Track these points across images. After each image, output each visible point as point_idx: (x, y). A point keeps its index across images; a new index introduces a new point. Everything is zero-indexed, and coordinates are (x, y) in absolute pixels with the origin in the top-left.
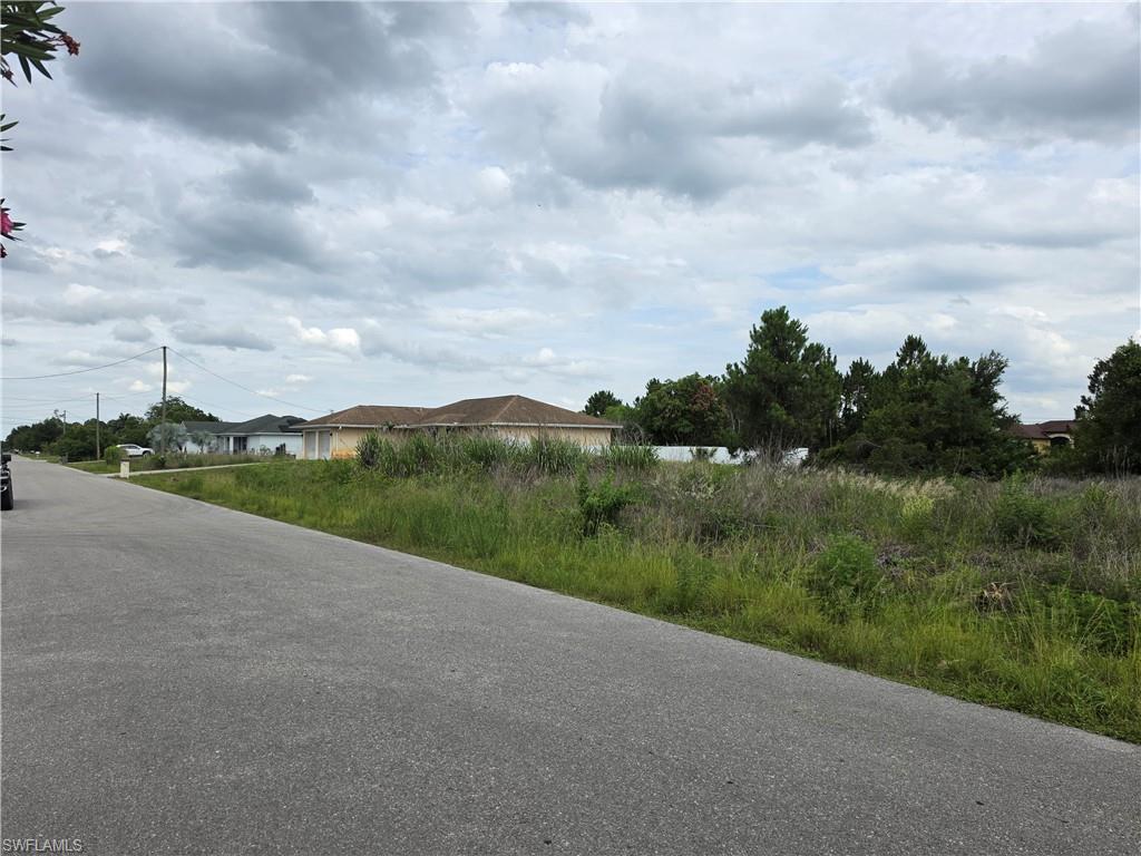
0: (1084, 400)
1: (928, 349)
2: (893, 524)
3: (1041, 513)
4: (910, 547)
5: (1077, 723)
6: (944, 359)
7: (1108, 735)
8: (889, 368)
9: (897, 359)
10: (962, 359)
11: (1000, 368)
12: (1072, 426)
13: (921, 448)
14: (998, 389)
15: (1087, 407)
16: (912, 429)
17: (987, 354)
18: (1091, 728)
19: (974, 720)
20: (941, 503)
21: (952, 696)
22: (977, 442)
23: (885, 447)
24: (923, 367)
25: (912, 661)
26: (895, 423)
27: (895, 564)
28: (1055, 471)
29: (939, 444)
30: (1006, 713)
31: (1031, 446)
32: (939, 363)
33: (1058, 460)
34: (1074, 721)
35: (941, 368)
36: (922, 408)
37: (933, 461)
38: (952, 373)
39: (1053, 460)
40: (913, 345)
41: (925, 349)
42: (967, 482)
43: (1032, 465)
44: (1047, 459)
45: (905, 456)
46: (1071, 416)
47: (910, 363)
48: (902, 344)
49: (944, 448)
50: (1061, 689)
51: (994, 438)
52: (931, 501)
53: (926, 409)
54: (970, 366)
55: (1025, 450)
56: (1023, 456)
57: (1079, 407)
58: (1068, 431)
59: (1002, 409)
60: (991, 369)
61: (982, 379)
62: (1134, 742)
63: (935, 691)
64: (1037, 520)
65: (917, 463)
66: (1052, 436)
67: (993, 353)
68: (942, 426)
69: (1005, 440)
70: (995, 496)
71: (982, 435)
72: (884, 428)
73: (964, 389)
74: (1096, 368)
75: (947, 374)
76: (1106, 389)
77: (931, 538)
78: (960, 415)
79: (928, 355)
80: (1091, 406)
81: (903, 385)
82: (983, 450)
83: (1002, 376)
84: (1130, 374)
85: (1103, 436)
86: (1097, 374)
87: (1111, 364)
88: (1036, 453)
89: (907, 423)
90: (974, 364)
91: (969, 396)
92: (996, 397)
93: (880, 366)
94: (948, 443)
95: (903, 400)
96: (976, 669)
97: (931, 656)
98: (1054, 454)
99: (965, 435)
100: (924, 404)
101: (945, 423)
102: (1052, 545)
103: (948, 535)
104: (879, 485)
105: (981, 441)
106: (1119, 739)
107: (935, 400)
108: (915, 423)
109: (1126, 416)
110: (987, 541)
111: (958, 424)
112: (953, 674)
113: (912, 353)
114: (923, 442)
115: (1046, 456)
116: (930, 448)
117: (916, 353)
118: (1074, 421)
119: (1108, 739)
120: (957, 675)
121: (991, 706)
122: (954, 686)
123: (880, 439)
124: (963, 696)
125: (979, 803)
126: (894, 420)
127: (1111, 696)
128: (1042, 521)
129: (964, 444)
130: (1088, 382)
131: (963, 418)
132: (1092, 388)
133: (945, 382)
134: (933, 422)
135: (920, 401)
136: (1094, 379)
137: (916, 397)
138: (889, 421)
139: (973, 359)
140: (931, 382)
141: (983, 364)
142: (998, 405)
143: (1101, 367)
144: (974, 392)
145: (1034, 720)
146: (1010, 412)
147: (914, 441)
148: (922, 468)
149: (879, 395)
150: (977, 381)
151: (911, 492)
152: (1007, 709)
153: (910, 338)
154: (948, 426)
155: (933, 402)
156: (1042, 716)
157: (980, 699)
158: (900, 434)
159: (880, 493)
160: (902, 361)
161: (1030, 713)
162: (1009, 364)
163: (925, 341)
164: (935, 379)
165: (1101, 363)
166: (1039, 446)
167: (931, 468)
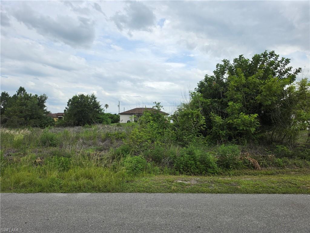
0: (66, 108)
1: (26, 91)
2: (11, 143)
3: (53, 137)
4: (16, 150)
5: (55, 192)
6: (31, 95)
7: (62, 193)
8: (14, 95)
9: (17, 93)
10: (36, 95)
11: (46, 98)
12: (64, 115)
13: (23, 119)
14: (45, 104)
15: (67, 110)
16: (20, 114)
17: (42, 95)
18: (58, 192)
19: (28, 198)
20: (26, 136)
21: (23, 193)
22: (39, 118)
23: (12, 119)
24: (25, 96)
25: (11, 185)
26: (15, 112)
27: (10, 155)
28: (58, 126)
29: (28, 118)
30: (37, 194)
31: (53, 119)
32: (29, 95)
33: (59, 123)
34: (55, 191)
35: (30, 97)
36: (24, 108)
37: (26, 124)
38: (32, 99)
39: (58, 123)
40: (22, 89)
41: (25, 91)
42: (34, 129)
43: (53, 124)
44: (57, 123)
45: (18, 122)
46: (63, 112)
47: (21, 94)
48: (18, 89)
49: (30, 120)
50: (52, 184)
51: (44, 117)
52: (23, 136)
53: (25, 108)
54: (38, 97)
55: (51, 120)
56: (51, 122)
57: (65, 110)
58: (62, 116)
59: (46, 109)
60: (43, 99)
61: (41, 101)
62: (67, 193)
63: (17, 193)
64: (52, 139)
65: (21, 124)
66: (59, 117)
67: (44, 94)
68: (29, 113)
69: (46, 118)
70: (41, 133)
71: (40, 116)
72: (11, 113)
73: (36, 103)
74: (69, 100)
75: (31, 99)
76: (71, 106)
77: (22, 146)
78: (34, 111)
79: (26, 93)
80: (67, 109)
81: (18, 101)
82: (40, 120)
83: (46, 101)
84: (76, 103)
85: (70, 117)
86: (69, 102)
87: (72, 100)
88: (54, 121)
89: (19, 112)
90: (39, 97)
91: (37, 105)
92: (45, 106)
93: (11, 95)
94: (31, 118)
95: (18, 105)
96: (30, 183)
97: (17, 182)
98: (58, 121)
99: (36, 116)
100: (24, 107)
101: (30, 112)
102: (55, 145)
103: (28, 145)
104: (7, 131)
105: (40, 118)
106: (64, 193)
107: (28, 106)
108: (21, 112)
109: (75, 112)
110: (38, 146)
111: (34, 113)
112: (24, 186)
113: (21, 92)
114: (23, 118)
115: (56, 122)
116: (26, 119)
117: (23, 92)
118: (64, 113)
119: (62, 194)
120: (25, 186)
121: (34, 193)
122: (23, 190)
123: (10, 117)
124: (26, 192)
125: (26, 223)
126: (15, 111)
127: (63, 182)
128: (53, 139)
129: (35, 119)
130: (67, 104)
131: (35, 111)
132: (68, 105)
133: (31, 101)
134: (27, 112)
135: (23, 106)
136: (68, 103)
137: (22, 105)
138: (13, 111)
139: (39, 95)
140: (26, 101)
141: (41, 97)
142: (45, 108)
143: (70, 100)
144: (39, 104)
145: (44, 194)
146: (48, 110)
147: (21, 118)
148: (23, 125)
149: (11, 103)
150: (40, 101)
151: (18, 133)
152: (38, 192)
153: (20, 87)
154: (31, 113)
155: (27, 106)
156: (47, 192)
157: (31, 192)
158: (17, 115)
159: (7, 134)
160: (18, 94)
161: (44, 192)
162: (48, 97)
163: (25, 89)
164: (28, 100)
165: (70, 99)
166: (55, 119)
167: (26, 125)
